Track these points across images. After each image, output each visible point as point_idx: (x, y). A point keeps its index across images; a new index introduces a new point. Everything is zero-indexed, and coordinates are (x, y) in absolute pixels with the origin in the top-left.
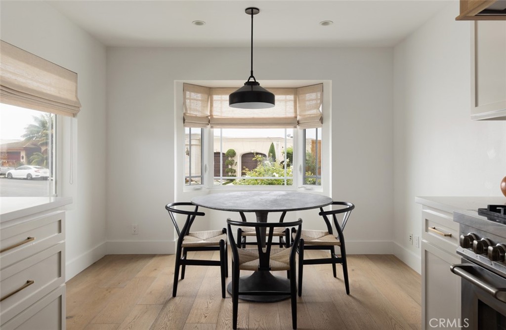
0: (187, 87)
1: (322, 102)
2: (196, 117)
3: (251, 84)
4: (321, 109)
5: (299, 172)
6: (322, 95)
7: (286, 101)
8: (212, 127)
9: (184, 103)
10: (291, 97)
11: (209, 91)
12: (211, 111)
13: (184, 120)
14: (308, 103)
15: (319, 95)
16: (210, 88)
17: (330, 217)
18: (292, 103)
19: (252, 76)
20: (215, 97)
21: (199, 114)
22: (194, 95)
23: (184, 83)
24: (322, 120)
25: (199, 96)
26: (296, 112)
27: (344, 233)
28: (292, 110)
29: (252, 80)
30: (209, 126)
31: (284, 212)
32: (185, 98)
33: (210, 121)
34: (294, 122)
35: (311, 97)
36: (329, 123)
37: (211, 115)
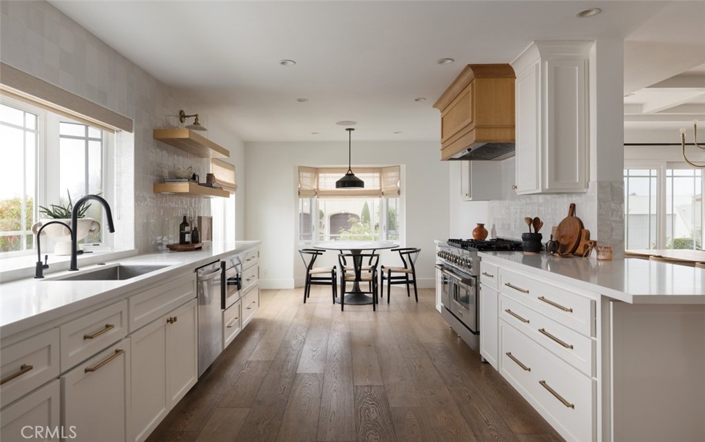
0: (301, 169)
1: (399, 178)
2: (307, 191)
3: (350, 176)
4: (398, 184)
5: (383, 231)
6: (399, 174)
7: (373, 177)
8: (318, 197)
9: (299, 180)
10: (378, 175)
11: (316, 171)
12: (318, 186)
13: (299, 193)
14: (390, 180)
15: (397, 174)
16: (317, 169)
17: (405, 256)
18: (378, 179)
19: (350, 170)
20: (320, 175)
21: (309, 188)
22: (305, 174)
23: (299, 167)
24: (399, 192)
25: (309, 175)
26: (381, 186)
27: (415, 266)
28: (379, 184)
29: (350, 172)
30: (316, 197)
31: (375, 250)
32: (299, 177)
33: (317, 193)
34: (380, 193)
35: (392, 175)
36: (403, 194)
37: (318, 189)
